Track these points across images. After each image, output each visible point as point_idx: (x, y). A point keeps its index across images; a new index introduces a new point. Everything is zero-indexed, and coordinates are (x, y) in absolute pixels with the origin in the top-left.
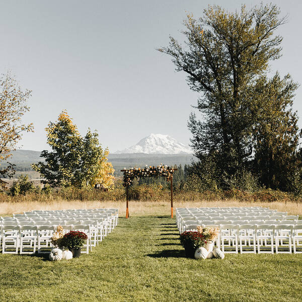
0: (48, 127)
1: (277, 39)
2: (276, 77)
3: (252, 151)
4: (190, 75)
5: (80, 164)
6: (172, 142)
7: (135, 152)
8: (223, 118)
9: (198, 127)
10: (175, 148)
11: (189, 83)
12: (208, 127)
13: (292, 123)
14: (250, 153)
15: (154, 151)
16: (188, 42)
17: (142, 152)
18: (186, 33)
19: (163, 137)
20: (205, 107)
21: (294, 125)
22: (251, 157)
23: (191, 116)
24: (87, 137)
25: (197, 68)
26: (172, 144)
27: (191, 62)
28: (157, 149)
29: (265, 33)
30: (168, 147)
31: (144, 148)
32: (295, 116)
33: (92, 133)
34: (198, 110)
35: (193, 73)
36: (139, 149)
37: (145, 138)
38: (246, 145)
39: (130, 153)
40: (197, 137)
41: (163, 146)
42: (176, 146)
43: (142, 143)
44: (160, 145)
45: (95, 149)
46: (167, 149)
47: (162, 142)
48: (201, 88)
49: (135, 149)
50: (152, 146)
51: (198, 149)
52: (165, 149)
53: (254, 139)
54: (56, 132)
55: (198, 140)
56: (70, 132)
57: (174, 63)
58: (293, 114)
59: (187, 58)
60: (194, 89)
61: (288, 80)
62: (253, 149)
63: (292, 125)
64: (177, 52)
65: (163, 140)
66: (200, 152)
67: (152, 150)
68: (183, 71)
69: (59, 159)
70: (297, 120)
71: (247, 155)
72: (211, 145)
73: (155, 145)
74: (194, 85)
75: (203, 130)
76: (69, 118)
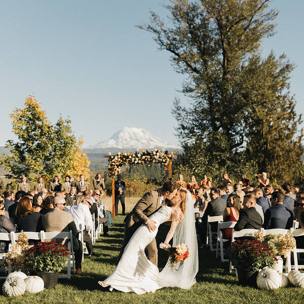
0: (13, 113)
1: (273, 13)
2: (270, 57)
3: (243, 140)
4: (173, 54)
5: (50, 155)
6: (147, 136)
7: (109, 147)
8: (211, 103)
9: (183, 114)
10: (150, 142)
11: (173, 64)
12: (194, 114)
13: (289, 108)
14: (241, 143)
15: (128, 146)
16: (171, 16)
17: (115, 146)
18: (169, 7)
19: (138, 131)
20: (191, 90)
21: (292, 110)
22: (243, 147)
23: (175, 101)
24: (58, 124)
25: (182, 47)
26: (147, 139)
27: (175, 39)
28: (131, 144)
29: (259, 6)
30: (142, 141)
31: (117, 142)
32: (293, 101)
33: (64, 119)
34: (183, 94)
35: (177, 52)
36: (112, 143)
37: (119, 132)
38: (237, 133)
39: (103, 147)
40: (182, 125)
41: (138, 140)
42: (151, 140)
43: (115, 137)
44: (135, 139)
45: (67, 138)
46: (142, 143)
47: (136, 136)
48: (186, 70)
49: (108, 144)
50: (126, 140)
51: (183, 138)
52: (140, 143)
53: (246, 127)
54: (23, 119)
55: (184, 128)
56: (38, 119)
57: (155, 41)
58: (290, 98)
59: (170, 35)
60: (178, 70)
61: (283, 60)
62: (245, 138)
63: (289, 111)
64: (158, 29)
65: (138, 134)
66: (185, 141)
67: (126, 144)
68: (165, 50)
69: (26, 150)
70: (295, 105)
71: (238, 145)
72: (198, 134)
73: (129, 139)
74: (179, 66)
75: (189, 117)
76: (38, 103)
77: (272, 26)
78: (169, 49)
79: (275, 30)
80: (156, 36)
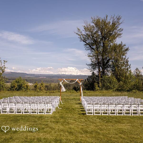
1: (121, 29)
11: (85, 46)
16: (84, 30)
35: (86, 42)
77: (121, 34)
78: (84, 41)
79: (122, 35)
80: (79, 36)
